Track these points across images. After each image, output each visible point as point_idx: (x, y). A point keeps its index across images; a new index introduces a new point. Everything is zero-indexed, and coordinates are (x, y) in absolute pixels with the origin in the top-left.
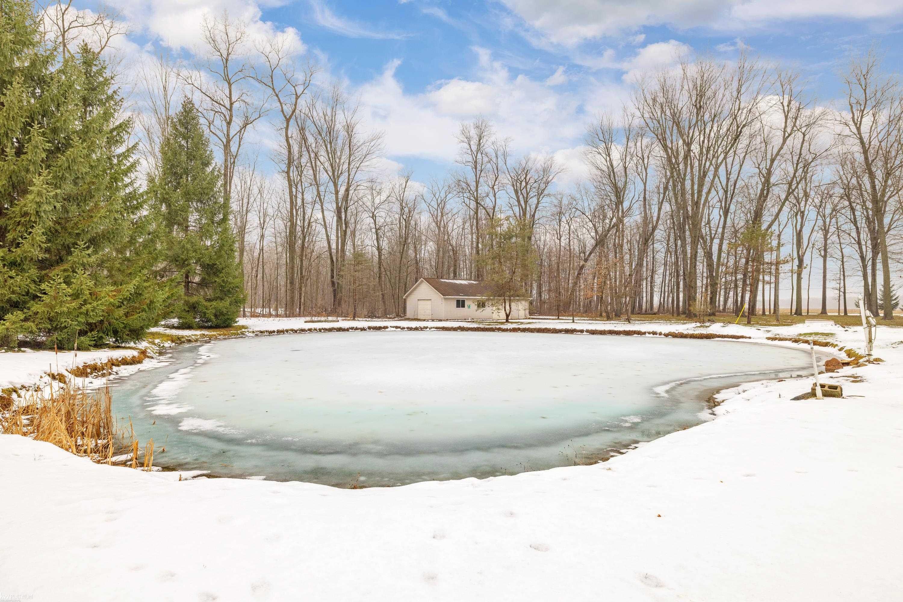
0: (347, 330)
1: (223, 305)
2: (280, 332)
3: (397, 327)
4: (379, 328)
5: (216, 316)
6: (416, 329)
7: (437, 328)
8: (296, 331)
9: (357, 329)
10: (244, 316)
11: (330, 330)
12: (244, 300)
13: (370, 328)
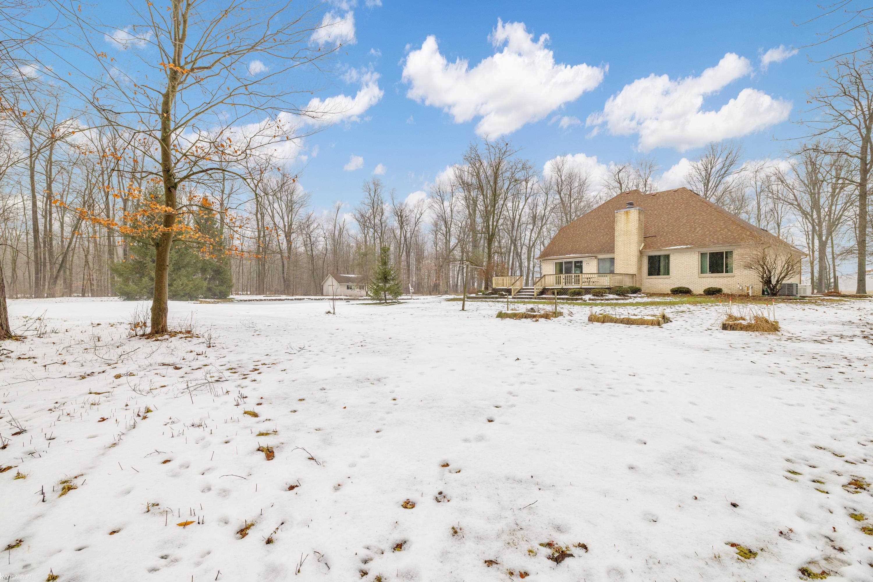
0: (284, 300)
1: (223, 288)
2: (249, 300)
3: (309, 299)
4: (300, 299)
5: (220, 293)
6: (319, 299)
7: (329, 299)
8: (258, 300)
9: (289, 299)
10: (232, 294)
11: (275, 300)
12: (231, 286)
13: (295, 299)
